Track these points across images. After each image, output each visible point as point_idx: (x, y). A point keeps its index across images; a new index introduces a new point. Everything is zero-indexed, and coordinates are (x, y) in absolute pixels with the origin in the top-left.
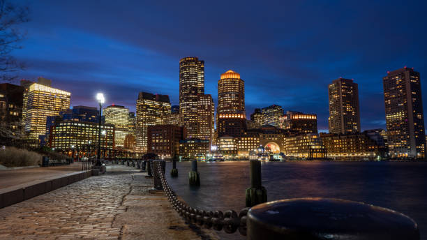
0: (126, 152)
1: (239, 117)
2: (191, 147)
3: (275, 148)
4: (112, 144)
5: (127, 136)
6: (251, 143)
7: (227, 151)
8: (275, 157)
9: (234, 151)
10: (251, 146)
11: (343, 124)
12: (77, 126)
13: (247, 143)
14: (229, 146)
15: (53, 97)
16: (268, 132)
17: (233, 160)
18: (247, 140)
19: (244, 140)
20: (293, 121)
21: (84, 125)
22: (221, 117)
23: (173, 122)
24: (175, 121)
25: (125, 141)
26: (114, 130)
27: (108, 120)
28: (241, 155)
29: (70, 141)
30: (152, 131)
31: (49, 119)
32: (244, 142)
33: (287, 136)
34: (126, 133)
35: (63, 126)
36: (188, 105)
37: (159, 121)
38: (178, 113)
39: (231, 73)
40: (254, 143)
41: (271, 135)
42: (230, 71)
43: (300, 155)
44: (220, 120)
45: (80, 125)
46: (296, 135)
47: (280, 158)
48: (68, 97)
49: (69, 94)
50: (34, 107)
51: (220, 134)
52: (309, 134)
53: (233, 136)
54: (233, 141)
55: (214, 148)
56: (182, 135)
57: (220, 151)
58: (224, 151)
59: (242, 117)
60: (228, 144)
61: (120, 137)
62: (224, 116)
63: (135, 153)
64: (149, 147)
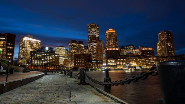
0: (64, 67)
1: (116, 49)
2: (94, 64)
3: (134, 64)
4: (58, 63)
5: (65, 60)
6: (122, 62)
7: (111, 66)
8: (137, 68)
9: (115, 65)
10: (122, 63)
11: (166, 52)
12: (43, 55)
13: (121, 62)
14: (112, 63)
15: (33, 43)
16: (131, 56)
17: (115, 70)
18: (121, 60)
19: (119, 60)
20: (142, 51)
21: (46, 55)
22: (108, 49)
24: (86, 52)
25: (64, 62)
26: (59, 56)
27: (56, 53)
28: (118, 67)
29: (39, 62)
30: (76, 57)
31: (31, 52)
32: (119, 61)
33: (140, 58)
34: (64, 58)
35: (37, 55)
36: (92, 45)
37: (79, 52)
38: (88, 49)
39: (111, 30)
40: (124, 62)
41: (132, 58)
42: (110, 29)
43: (148, 67)
44: (107, 51)
45: (44, 54)
46: (144, 58)
47: (140, 69)
48: (39, 42)
49: (40, 41)
50: (25, 47)
51: (108, 58)
52: (152, 57)
53: (114, 59)
54: (114, 61)
55: (104, 64)
56: (90, 58)
57: (108, 65)
58: (110, 66)
59: (118, 49)
60: (112, 62)
61: (62, 60)
62: (109, 49)
63: (68, 67)
64: (75, 64)
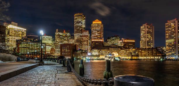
0: (51, 56)
1: (101, 40)
2: (79, 54)
3: (116, 54)
4: (45, 52)
5: (51, 49)
6: (105, 52)
7: (95, 55)
8: (116, 59)
9: (98, 55)
10: (105, 53)
11: (146, 44)
12: (30, 44)
13: (104, 52)
14: (96, 53)
15: (19, 31)
16: (113, 47)
17: (98, 59)
18: (104, 51)
19: (103, 51)
20: (124, 42)
21: (32, 43)
22: (92, 40)
23: (71, 43)
25: (50, 51)
26: (46, 46)
27: (43, 42)
28: (101, 57)
29: (26, 50)
30: (62, 46)
31: (17, 41)
33: (122, 49)
34: (51, 47)
35: (23, 44)
36: (78, 35)
37: (66, 42)
38: (74, 39)
39: (97, 21)
40: (107, 52)
41: (115, 49)
42: (97, 20)
43: (127, 58)
44: (92, 42)
45: (30, 43)
46: (126, 49)
47: (119, 59)
48: (25, 31)
50: (10, 35)
51: (93, 48)
52: (131, 49)
53: (98, 49)
54: (98, 51)
55: (89, 54)
56: (75, 48)
57: (92, 55)
58: (94, 55)
60: (95, 52)
61: (48, 49)
62: (94, 40)
63: (55, 56)
64: (61, 53)
